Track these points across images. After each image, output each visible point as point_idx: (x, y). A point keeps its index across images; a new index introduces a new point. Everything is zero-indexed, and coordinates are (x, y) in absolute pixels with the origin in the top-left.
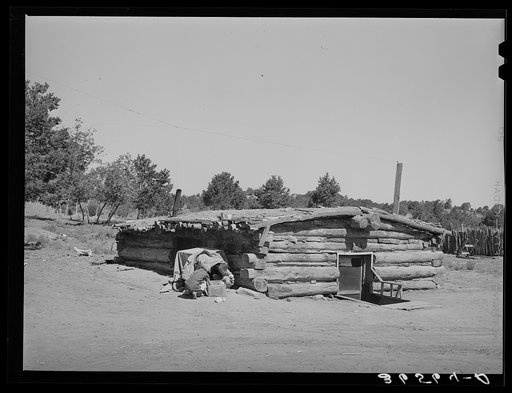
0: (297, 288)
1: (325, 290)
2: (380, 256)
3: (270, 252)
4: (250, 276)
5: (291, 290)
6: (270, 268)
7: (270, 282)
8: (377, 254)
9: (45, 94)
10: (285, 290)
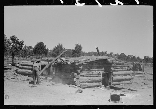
0: (89, 84)
1: (98, 85)
3: (81, 72)
4: (75, 81)
5: (87, 85)
6: (81, 78)
7: (81, 82)
8: (114, 72)
10: (86, 85)
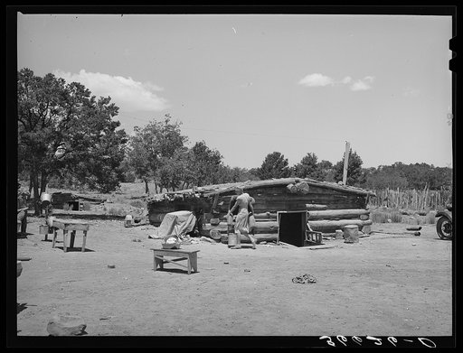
1: (267, 238)
2: (313, 213)
4: (208, 229)
6: (223, 223)
8: (311, 212)
9: (108, 105)
